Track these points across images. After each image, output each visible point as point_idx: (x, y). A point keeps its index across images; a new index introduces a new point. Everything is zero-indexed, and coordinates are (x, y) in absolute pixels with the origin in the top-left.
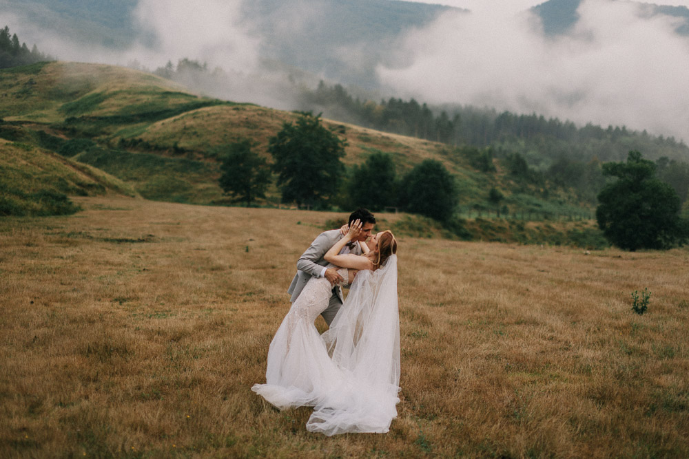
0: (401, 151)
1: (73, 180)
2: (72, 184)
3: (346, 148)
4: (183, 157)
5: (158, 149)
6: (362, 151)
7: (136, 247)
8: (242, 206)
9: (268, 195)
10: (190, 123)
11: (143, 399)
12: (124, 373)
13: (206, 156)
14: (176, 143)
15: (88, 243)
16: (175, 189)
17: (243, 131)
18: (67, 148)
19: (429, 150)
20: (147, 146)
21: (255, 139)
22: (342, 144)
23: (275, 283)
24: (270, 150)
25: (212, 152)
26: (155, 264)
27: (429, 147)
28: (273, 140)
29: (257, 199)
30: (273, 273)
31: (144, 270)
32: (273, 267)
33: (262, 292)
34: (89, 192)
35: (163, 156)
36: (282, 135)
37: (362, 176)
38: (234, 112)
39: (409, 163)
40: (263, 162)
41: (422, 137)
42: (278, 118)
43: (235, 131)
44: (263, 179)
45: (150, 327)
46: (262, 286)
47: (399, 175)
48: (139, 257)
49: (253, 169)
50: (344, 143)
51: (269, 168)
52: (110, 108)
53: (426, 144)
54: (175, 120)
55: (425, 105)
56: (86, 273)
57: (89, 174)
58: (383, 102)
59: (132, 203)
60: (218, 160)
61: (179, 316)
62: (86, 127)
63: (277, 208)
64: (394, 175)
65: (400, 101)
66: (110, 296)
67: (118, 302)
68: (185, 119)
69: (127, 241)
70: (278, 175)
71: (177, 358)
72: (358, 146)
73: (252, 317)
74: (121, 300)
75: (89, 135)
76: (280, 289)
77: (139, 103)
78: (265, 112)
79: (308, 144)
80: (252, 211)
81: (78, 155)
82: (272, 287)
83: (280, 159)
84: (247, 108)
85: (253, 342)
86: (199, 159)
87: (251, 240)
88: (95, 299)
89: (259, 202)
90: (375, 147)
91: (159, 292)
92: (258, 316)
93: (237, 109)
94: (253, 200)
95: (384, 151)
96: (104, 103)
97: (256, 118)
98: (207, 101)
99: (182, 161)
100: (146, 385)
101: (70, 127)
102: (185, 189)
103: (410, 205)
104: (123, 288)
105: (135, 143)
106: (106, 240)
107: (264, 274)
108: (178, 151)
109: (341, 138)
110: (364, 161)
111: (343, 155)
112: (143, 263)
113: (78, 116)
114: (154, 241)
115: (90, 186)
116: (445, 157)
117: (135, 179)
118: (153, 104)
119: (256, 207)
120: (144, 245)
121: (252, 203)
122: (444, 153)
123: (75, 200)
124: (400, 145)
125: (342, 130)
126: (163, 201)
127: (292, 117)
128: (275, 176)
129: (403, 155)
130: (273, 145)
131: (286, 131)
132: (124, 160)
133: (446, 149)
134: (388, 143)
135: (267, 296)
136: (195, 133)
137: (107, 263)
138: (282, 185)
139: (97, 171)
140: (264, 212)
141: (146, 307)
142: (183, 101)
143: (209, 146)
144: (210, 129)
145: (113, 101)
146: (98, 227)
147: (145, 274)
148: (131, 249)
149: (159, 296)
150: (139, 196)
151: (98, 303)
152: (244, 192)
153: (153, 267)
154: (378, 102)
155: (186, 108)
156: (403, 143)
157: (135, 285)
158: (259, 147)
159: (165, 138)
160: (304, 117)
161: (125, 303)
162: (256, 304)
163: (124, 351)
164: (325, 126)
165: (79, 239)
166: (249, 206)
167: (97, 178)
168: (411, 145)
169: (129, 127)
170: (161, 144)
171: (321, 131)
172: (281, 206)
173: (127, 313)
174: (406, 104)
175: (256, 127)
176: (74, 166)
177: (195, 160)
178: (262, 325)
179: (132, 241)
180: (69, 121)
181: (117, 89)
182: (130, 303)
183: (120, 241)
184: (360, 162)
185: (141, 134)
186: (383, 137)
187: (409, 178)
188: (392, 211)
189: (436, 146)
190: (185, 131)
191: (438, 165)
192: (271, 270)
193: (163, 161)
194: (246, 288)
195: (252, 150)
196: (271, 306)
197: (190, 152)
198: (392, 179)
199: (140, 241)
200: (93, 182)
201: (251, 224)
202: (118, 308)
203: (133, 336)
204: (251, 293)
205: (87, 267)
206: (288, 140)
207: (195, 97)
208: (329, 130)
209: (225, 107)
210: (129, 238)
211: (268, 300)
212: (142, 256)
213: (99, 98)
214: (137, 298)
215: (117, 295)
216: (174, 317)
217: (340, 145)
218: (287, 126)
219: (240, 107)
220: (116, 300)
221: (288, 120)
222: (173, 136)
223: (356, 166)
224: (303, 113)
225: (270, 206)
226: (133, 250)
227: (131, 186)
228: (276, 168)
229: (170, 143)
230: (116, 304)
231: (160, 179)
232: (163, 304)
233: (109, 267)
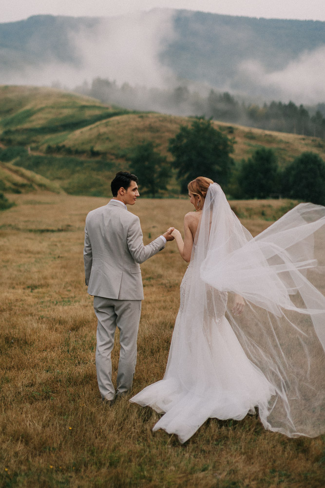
0: (282, 146)
1: (9, 181)
2: (8, 184)
3: (235, 146)
4: (98, 159)
5: (78, 152)
6: (248, 148)
7: (54, 237)
8: (148, 197)
9: (169, 187)
10: (103, 130)
11: (32, 399)
12: (20, 367)
13: (117, 157)
14: (92, 148)
15: (14, 234)
16: (93, 185)
17: (148, 135)
18: (5, 155)
19: (307, 145)
20: (69, 151)
21: (158, 141)
22: (231, 142)
23: (173, 267)
24: (170, 150)
25: (121, 153)
26: (69, 251)
27: (307, 142)
28: (172, 141)
29: (160, 191)
30: (171, 258)
31: (59, 257)
32: (172, 252)
33: (160, 276)
34: (23, 190)
35: (82, 158)
36: (179, 137)
37: (249, 169)
38: (140, 119)
39: (290, 156)
40: (164, 160)
41: (299, 133)
42: (176, 123)
43: (141, 135)
44: (165, 175)
45: (53, 315)
46: (160, 271)
47: (281, 167)
48: (56, 245)
49: (156, 166)
50: (232, 141)
51: (169, 165)
52: (38, 121)
53: (304, 139)
54: (91, 129)
55: (301, 106)
56: (8, 261)
57: (22, 175)
58: (265, 105)
59: (57, 198)
60: (127, 160)
61: (83, 303)
62: (19, 138)
63: (178, 198)
64: (276, 167)
65: (280, 103)
66: (24, 283)
67: (30, 290)
68: (100, 128)
69: (48, 231)
70: (177, 170)
71: (74, 349)
72: (245, 144)
73: (149, 303)
74: (33, 287)
75: (23, 144)
76: (177, 274)
77: (61, 116)
78: (165, 119)
79: (202, 143)
80: (156, 202)
81: (14, 161)
82: (170, 272)
83: (178, 157)
84: (150, 115)
85: (147, 332)
86: (112, 159)
87: (154, 227)
88: (10, 287)
89: (162, 194)
90: (259, 144)
91: (68, 279)
92: (156, 301)
93: (142, 117)
94: (157, 192)
95: (267, 147)
96: (34, 117)
97: (158, 124)
98: (117, 111)
99: (97, 162)
100: (39, 380)
101: (7, 137)
102: (101, 185)
103: (292, 192)
104: (36, 276)
105: (59, 149)
106: (31, 231)
107: (163, 259)
108: (94, 154)
109: (230, 137)
110: (250, 156)
111: (232, 151)
112: (58, 252)
113: (13, 128)
114: (71, 231)
115: (23, 186)
116: (321, 149)
117: (60, 178)
118: (72, 116)
119: (160, 198)
120: (62, 234)
121: (156, 195)
122: (320, 146)
123: (10, 197)
124: (281, 141)
125: (231, 130)
126: (83, 195)
127: (188, 121)
128: (175, 171)
129: (284, 149)
130: (172, 146)
131: (183, 134)
132: (50, 163)
133: (322, 143)
134: (270, 140)
135: (165, 281)
136: (107, 139)
137: (28, 251)
138: (181, 179)
139: (28, 173)
140: (166, 202)
141: (55, 294)
142: (97, 112)
143: (119, 149)
144: (120, 134)
145: (40, 115)
146: (26, 219)
147: (58, 261)
148: (50, 239)
149: (67, 283)
150: (63, 193)
151: (11, 290)
152: (149, 185)
153: (66, 255)
154: (261, 106)
155: (99, 118)
156: (283, 139)
157: (47, 272)
158: (161, 148)
159: (83, 144)
160: (198, 121)
161: (36, 291)
162: (154, 289)
163: (24, 343)
164: (216, 128)
165: (8, 231)
166: (154, 197)
167: (28, 179)
168: (291, 141)
169: (53, 136)
170: (80, 148)
171: (213, 132)
172: (181, 196)
173: (36, 300)
174: (285, 106)
175: (158, 131)
176: (10, 170)
177: (108, 161)
178: (159, 311)
179: (53, 231)
180: (6, 133)
181: (43, 106)
182: (40, 290)
183: (42, 231)
184: (247, 157)
185: (64, 141)
186: (266, 135)
187: (289, 169)
188: (276, 198)
189: (313, 141)
190: (100, 137)
191: (316, 157)
192: (170, 255)
193: (82, 163)
194: (146, 273)
195: (155, 150)
196: (169, 291)
197: (103, 154)
198: (275, 170)
199: (60, 230)
200: (25, 182)
201: (155, 212)
202: (29, 295)
203: (35, 325)
204: (150, 278)
205: (10, 256)
206: (185, 141)
207: (107, 108)
208: (220, 131)
209: (131, 116)
210: (50, 228)
211: (165, 284)
212: (59, 245)
213: (29, 114)
214: (47, 285)
215: (30, 282)
216: (77, 304)
217: (229, 143)
218: (184, 129)
219: (144, 115)
220: (28, 287)
221: (185, 124)
222: (90, 141)
223: (243, 161)
224: (197, 117)
225: (171, 197)
226: (52, 239)
227: (57, 184)
228: (175, 165)
229: (87, 147)
230: (28, 291)
231: (79, 177)
232: (69, 291)
233: (29, 255)
